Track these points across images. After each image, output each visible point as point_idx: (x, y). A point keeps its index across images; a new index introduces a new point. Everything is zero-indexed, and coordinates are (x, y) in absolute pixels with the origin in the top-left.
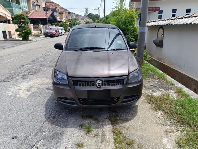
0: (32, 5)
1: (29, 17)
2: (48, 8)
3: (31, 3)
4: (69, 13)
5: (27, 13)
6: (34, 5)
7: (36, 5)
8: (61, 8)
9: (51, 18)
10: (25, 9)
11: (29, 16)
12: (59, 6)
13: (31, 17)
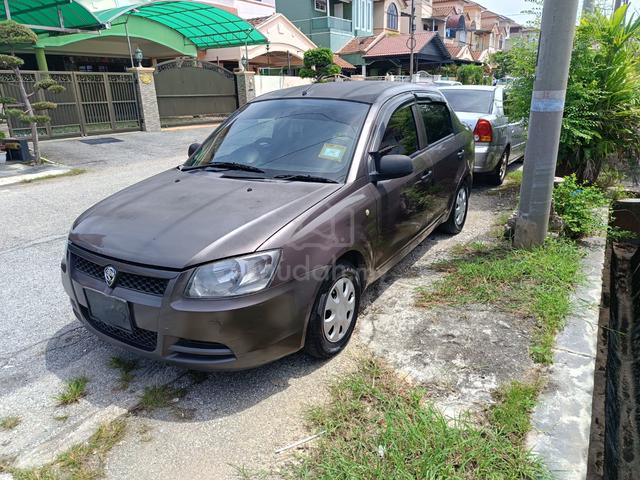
0: (386, 16)
1: (364, 53)
2: (437, 21)
3: (386, 10)
4: (515, 29)
5: (362, 43)
6: (392, 15)
7: (399, 14)
8: (488, 15)
9: (432, 51)
10: (364, 30)
11: (366, 50)
12: (480, 10)
13: (370, 54)
